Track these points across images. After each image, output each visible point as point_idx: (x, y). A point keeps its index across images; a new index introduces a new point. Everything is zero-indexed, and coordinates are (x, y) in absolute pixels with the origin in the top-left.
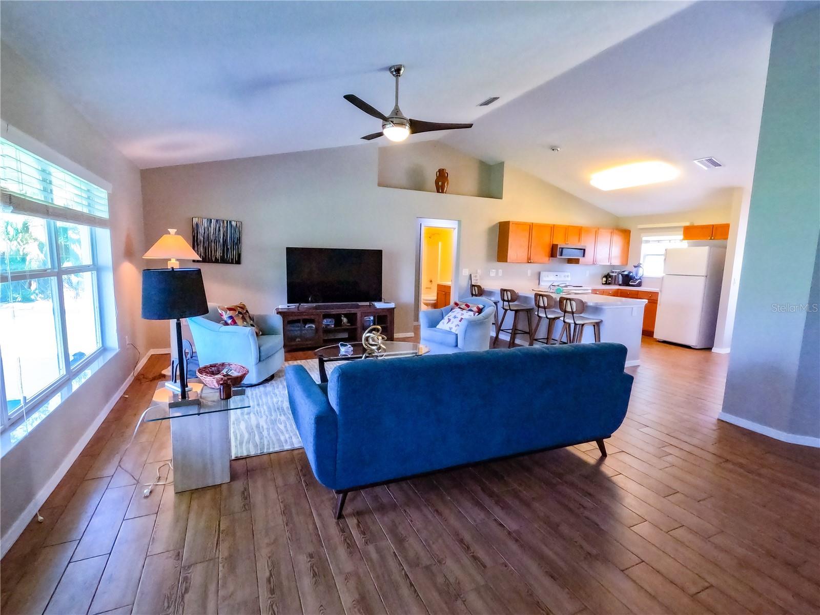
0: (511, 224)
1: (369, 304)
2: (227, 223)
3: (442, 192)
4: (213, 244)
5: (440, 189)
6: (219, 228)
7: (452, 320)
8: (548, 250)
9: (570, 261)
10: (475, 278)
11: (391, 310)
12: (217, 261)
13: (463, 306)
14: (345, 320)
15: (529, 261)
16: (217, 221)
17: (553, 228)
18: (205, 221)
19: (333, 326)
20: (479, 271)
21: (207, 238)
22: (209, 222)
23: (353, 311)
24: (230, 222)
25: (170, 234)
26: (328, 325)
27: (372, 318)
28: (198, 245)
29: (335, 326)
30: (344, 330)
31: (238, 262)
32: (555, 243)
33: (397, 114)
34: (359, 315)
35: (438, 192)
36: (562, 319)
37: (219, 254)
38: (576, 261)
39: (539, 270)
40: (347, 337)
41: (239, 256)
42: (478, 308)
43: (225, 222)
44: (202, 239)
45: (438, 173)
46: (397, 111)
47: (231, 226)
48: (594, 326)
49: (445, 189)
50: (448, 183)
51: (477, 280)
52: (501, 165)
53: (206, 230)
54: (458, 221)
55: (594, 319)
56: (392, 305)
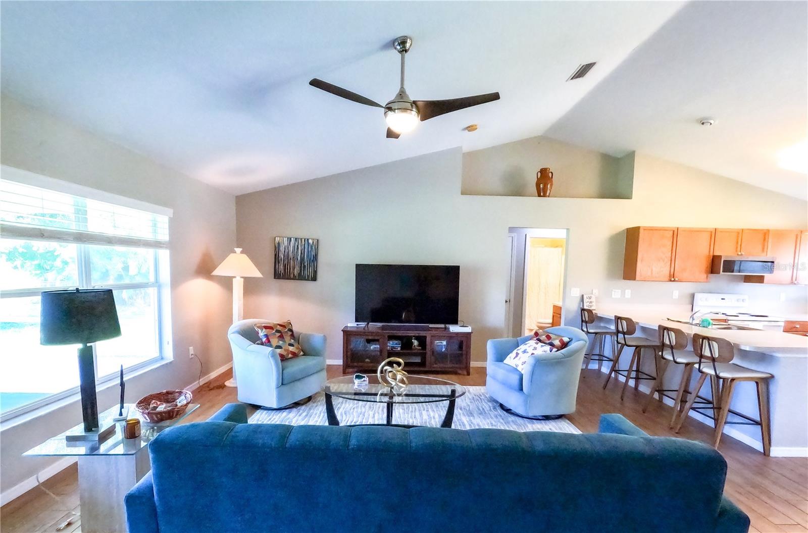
0: (641, 231)
1: (444, 327)
2: (305, 241)
3: (544, 196)
4: (292, 261)
5: (542, 192)
6: (298, 246)
7: (521, 354)
8: (704, 264)
9: (748, 279)
10: (588, 300)
11: (468, 335)
12: (294, 278)
13: (543, 338)
14: (416, 343)
15: (672, 278)
16: (296, 239)
17: (714, 234)
18: (285, 239)
19: (399, 349)
20: (596, 291)
21: (287, 256)
22: (289, 242)
23: (422, 333)
24: (308, 240)
25: (236, 253)
26: (394, 347)
27: (444, 343)
28: (279, 263)
29: (401, 349)
30: (415, 355)
31: (314, 279)
32: (717, 253)
33: (402, 98)
34: (428, 339)
35: (539, 196)
36: (697, 366)
37: (296, 271)
38: (760, 279)
39: (691, 291)
40: (420, 361)
41: (315, 272)
42: (561, 341)
43: (303, 240)
44: (283, 257)
45: (539, 174)
46: (402, 94)
47: (308, 243)
48: (757, 383)
49: (548, 191)
50: (551, 185)
51: (591, 302)
52: (630, 156)
53: (286, 248)
54: (567, 229)
55: (761, 371)
56: (468, 330)
